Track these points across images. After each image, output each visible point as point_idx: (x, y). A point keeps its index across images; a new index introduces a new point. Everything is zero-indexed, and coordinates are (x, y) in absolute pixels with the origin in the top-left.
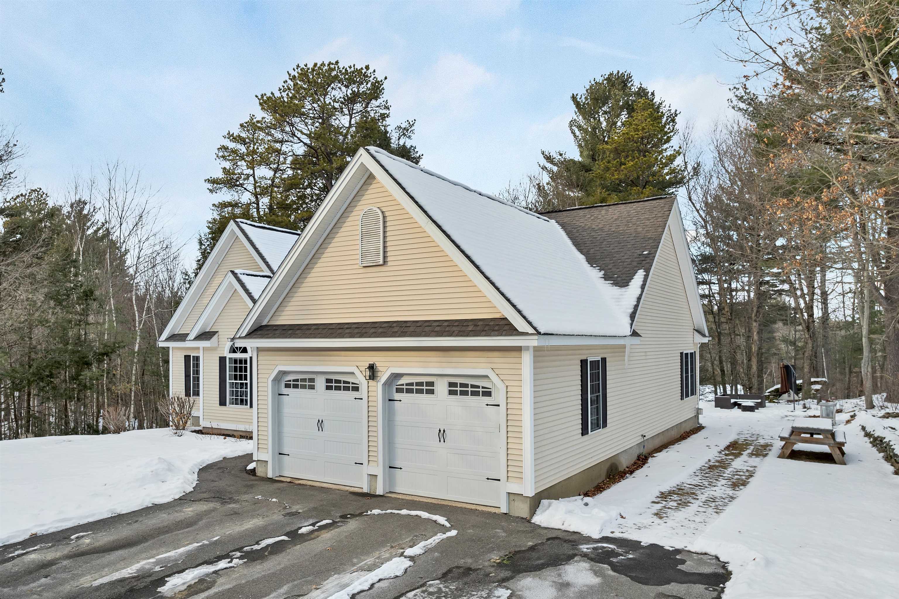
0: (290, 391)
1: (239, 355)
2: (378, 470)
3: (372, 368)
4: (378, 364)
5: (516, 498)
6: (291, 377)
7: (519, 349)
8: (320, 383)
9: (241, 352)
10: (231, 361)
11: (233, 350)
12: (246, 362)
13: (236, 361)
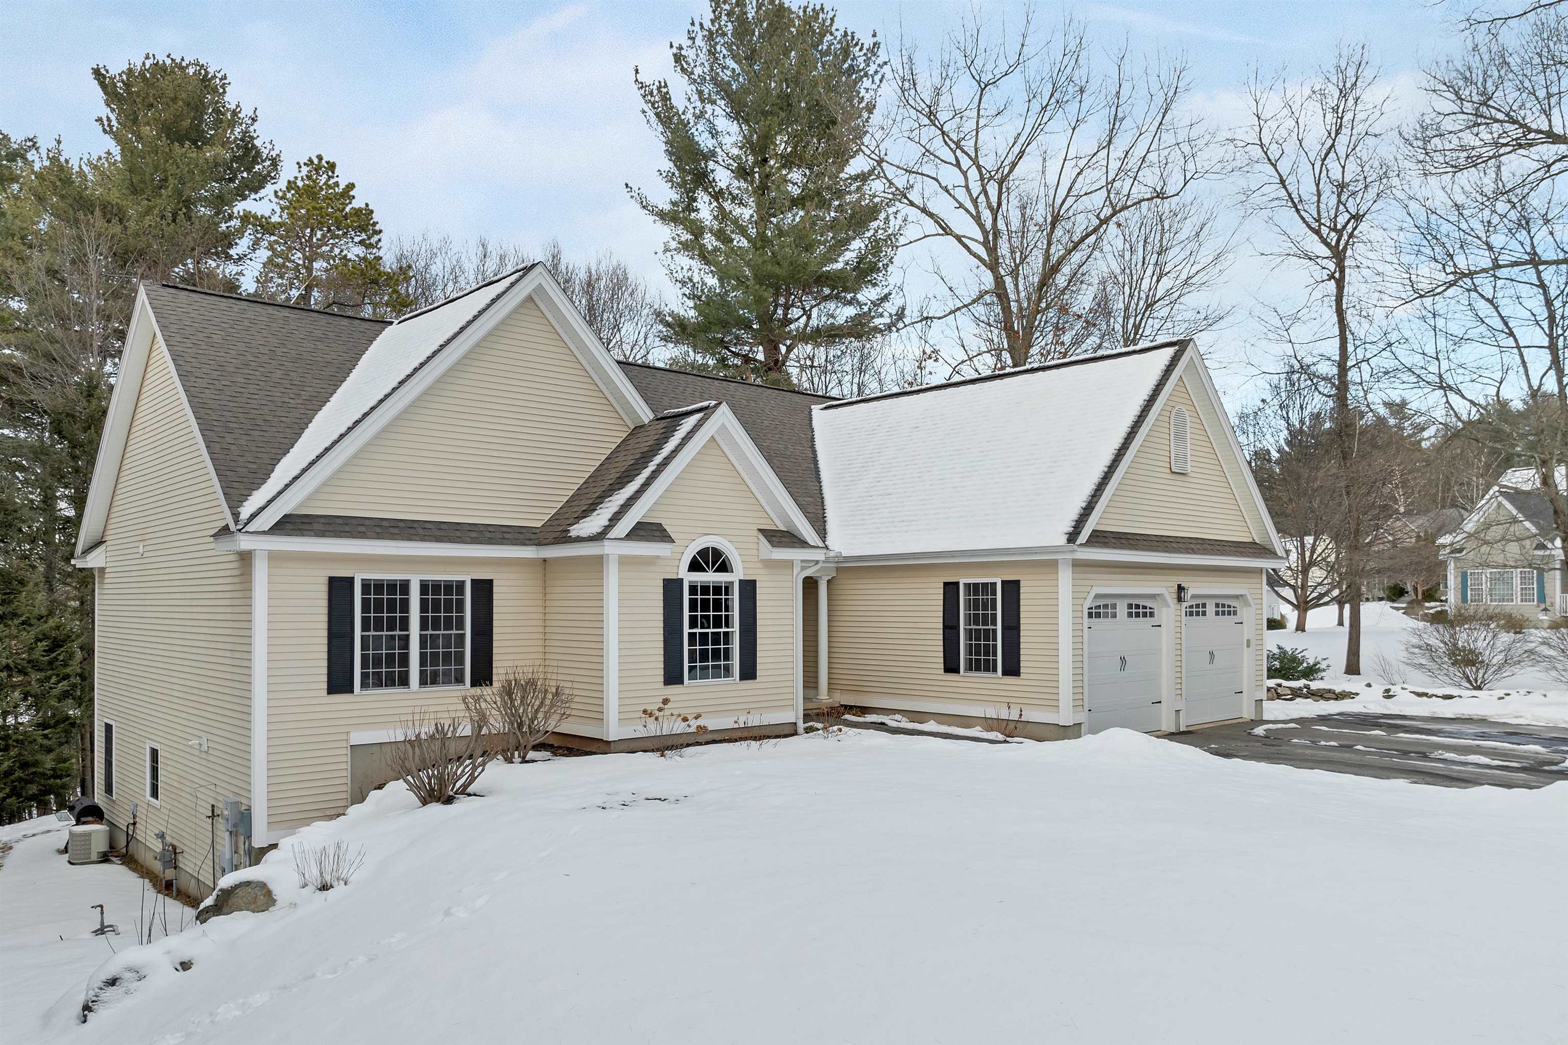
0: (1092, 622)
1: (710, 577)
2: (1182, 703)
3: (1180, 589)
7: (1261, 571)
8: (1123, 609)
9: (717, 570)
10: (693, 589)
11: (695, 566)
12: (728, 589)
13: (705, 589)
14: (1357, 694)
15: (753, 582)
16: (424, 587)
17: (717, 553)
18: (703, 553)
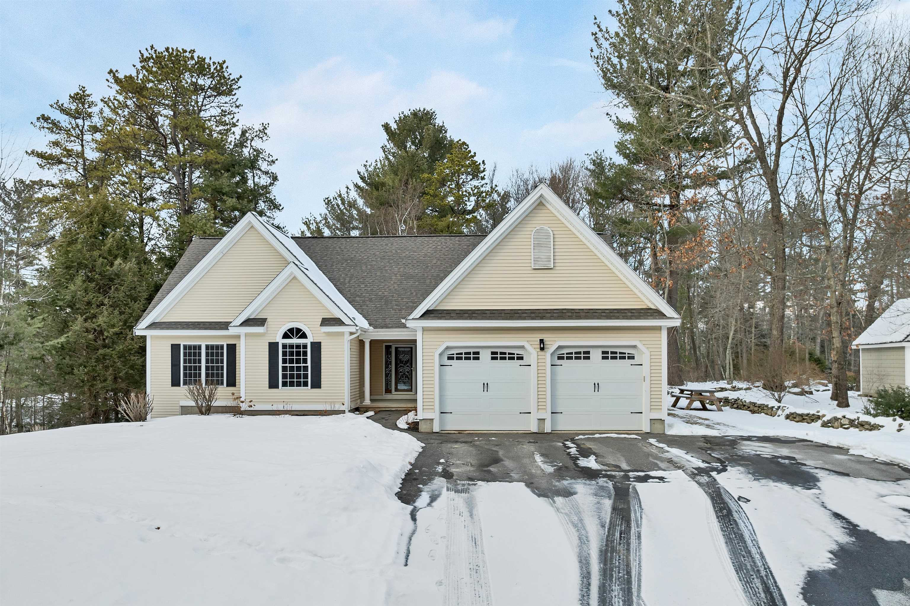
0: (454, 362)
1: (295, 341)
2: (547, 416)
3: (542, 341)
4: (545, 339)
5: (656, 422)
6: (455, 352)
7: (659, 328)
8: (485, 355)
9: (298, 338)
10: (284, 346)
11: (286, 336)
12: (305, 347)
13: (291, 346)
14: (882, 426)
15: (319, 344)
16: (207, 347)
17: (299, 330)
18: (291, 330)
